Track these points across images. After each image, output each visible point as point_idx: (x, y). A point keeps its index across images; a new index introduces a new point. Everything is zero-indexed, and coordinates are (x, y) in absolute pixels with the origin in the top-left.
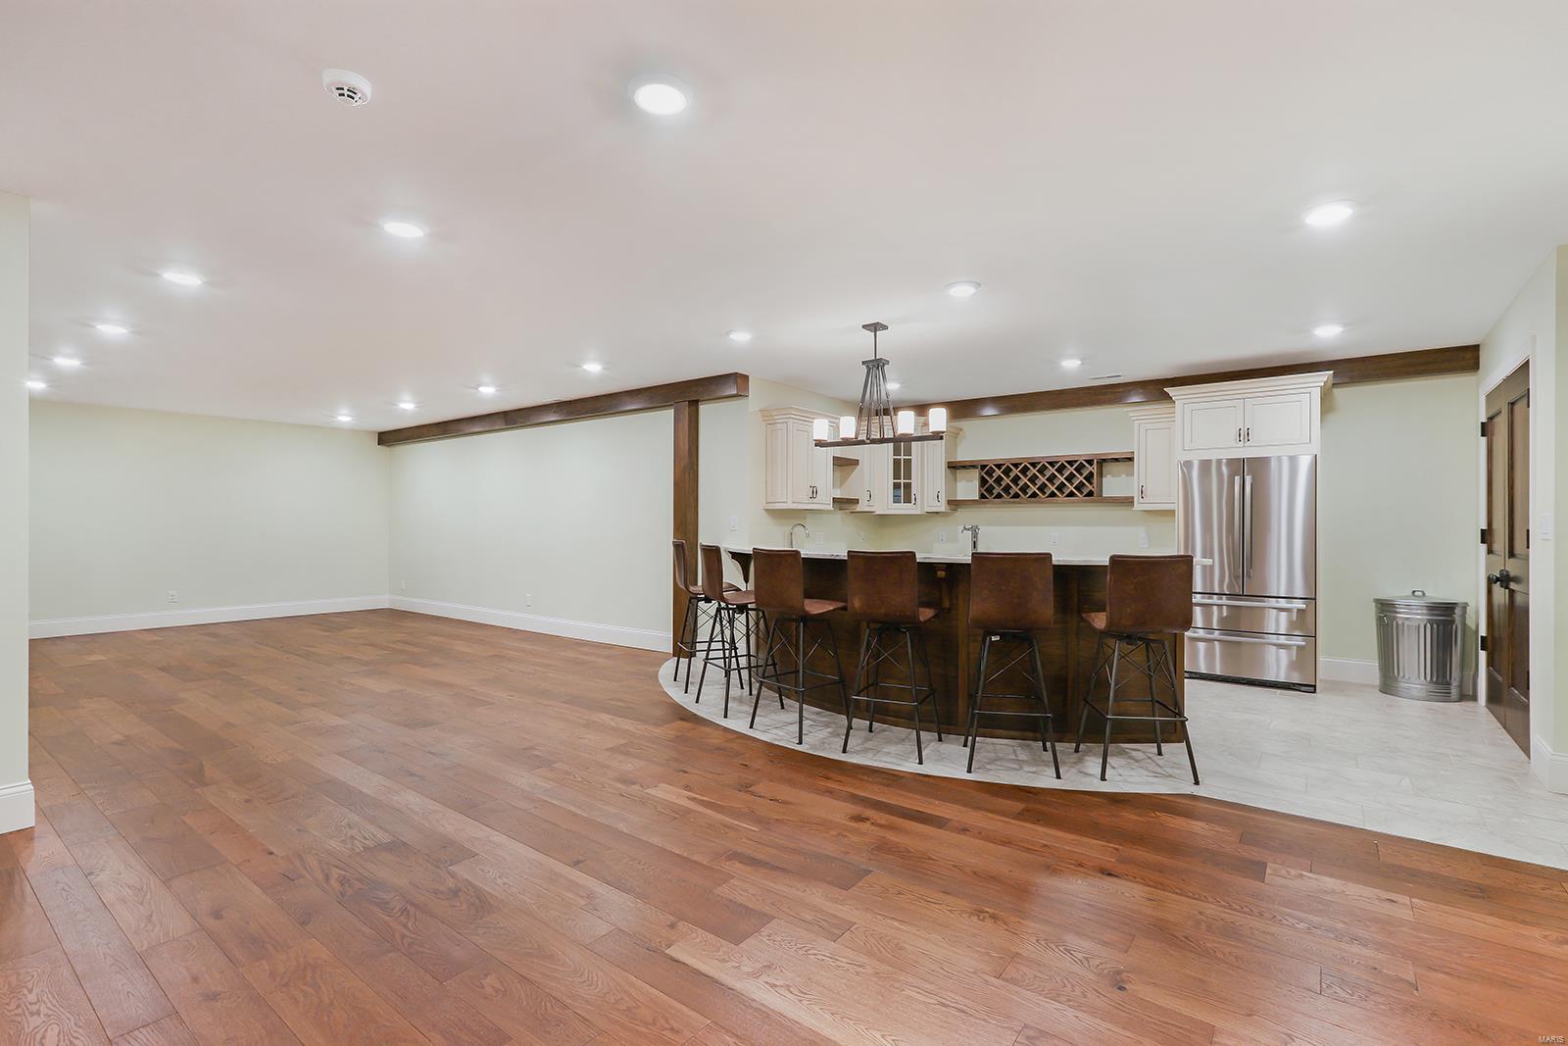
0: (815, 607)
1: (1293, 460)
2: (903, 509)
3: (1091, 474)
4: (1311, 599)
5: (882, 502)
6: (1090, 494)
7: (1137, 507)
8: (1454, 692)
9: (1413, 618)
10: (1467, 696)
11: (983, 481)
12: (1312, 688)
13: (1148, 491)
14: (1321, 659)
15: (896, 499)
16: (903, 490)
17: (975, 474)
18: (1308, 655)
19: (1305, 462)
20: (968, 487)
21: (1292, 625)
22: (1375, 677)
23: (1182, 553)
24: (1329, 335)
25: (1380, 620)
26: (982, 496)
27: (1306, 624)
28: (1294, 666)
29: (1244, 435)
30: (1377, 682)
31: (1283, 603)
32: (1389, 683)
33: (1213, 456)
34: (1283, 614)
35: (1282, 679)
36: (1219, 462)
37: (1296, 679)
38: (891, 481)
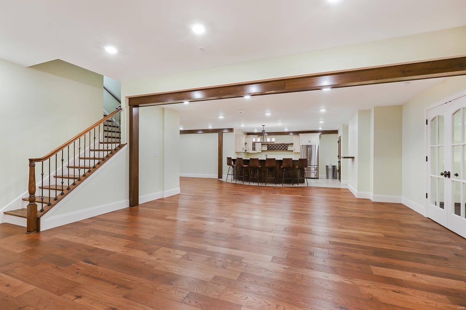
0: (245, 166)
1: (315, 145)
2: (254, 152)
3: (286, 146)
4: (318, 165)
5: (250, 151)
6: (286, 150)
7: (294, 152)
8: (335, 178)
9: (330, 168)
10: (336, 178)
11: (268, 147)
12: (318, 178)
13: (295, 149)
14: (319, 175)
15: (253, 150)
16: (254, 149)
17: (267, 145)
18: (317, 174)
19: (317, 146)
20: (265, 148)
21: (315, 169)
22: (326, 177)
23: (304, 158)
24: (320, 129)
25: (326, 168)
26: (268, 150)
27: (317, 169)
28: (315, 175)
29: (310, 142)
30: (326, 178)
31: (314, 166)
32: (327, 178)
33: (304, 144)
34: (314, 168)
35: (313, 177)
36: (305, 145)
37: (315, 177)
38: (252, 147)
